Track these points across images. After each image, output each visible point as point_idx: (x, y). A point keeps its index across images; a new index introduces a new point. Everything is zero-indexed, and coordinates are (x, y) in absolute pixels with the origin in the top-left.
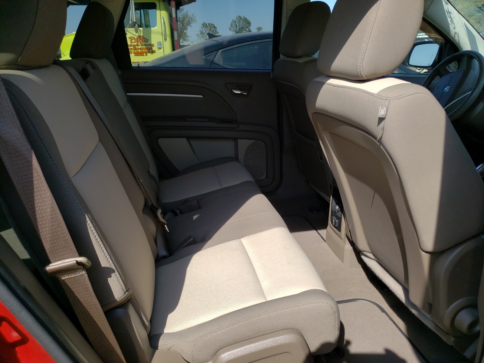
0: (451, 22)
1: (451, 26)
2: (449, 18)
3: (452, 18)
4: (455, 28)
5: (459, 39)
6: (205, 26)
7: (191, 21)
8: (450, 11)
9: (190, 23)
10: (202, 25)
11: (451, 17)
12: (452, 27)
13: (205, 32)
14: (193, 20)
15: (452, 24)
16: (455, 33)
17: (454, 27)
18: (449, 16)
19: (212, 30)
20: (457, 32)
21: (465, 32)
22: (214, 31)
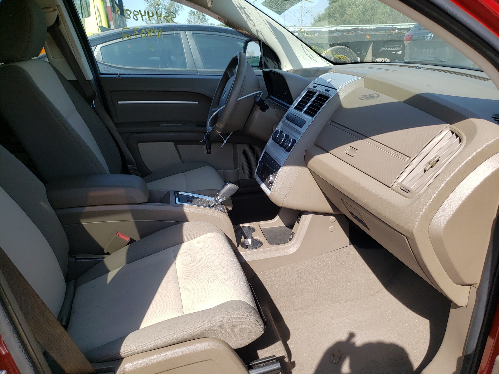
0: (247, 18)
1: (248, 23)
2: (244, 15)
3: (249, 14)
4: (254, 26)
5: (264, 37)
6: (193, 14)
7: (178, 9)
8: (243, 7)
9: (177, 10)
10: (189, 13)
11: (246, 14)
12: (252, 25)
13: (193, 20)
14: (180, 8)
15: (250, 21)
16: (257, 31)
17: (253, 24)
18: (244, 12)
19: (201, 18)
20: (258, 30)
21: (270, 29)
22: (203, 20)
